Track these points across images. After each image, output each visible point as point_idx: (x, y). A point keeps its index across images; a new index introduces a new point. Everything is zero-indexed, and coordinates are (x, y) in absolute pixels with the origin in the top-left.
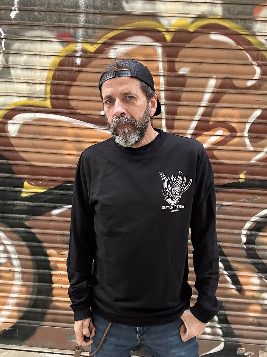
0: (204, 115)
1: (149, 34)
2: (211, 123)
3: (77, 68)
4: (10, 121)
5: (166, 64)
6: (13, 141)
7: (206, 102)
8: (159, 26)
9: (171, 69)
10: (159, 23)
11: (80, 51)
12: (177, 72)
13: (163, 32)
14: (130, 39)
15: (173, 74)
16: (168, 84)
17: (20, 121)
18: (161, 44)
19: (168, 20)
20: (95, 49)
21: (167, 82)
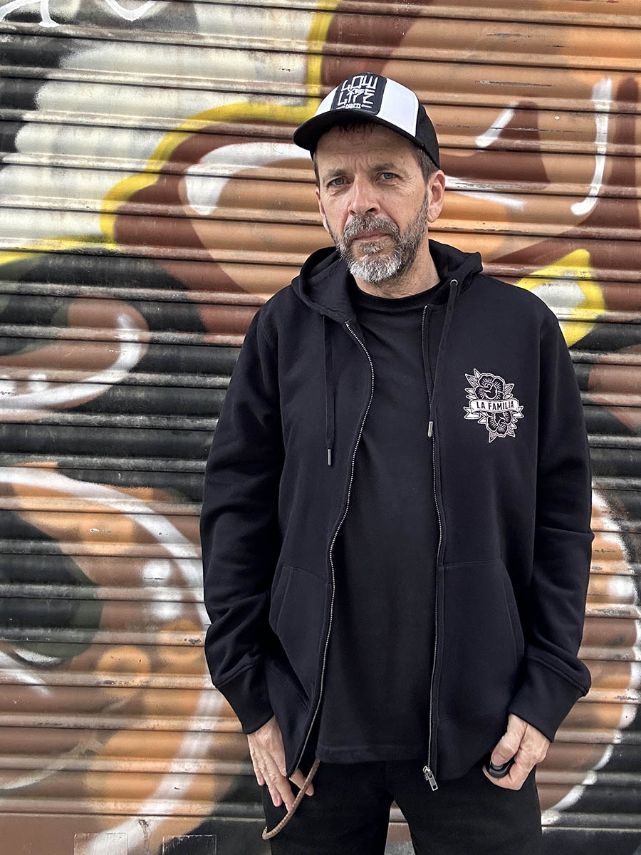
3: (405, 6)
4: (192, 169)
6: (202, 230)
17: (225, 168)
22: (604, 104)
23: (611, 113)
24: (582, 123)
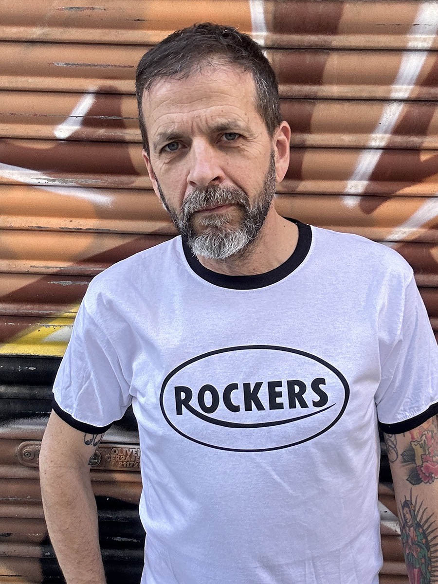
0: (401, 128)
2: (424, 157)
7: (409, 84)
21: (275, 18)
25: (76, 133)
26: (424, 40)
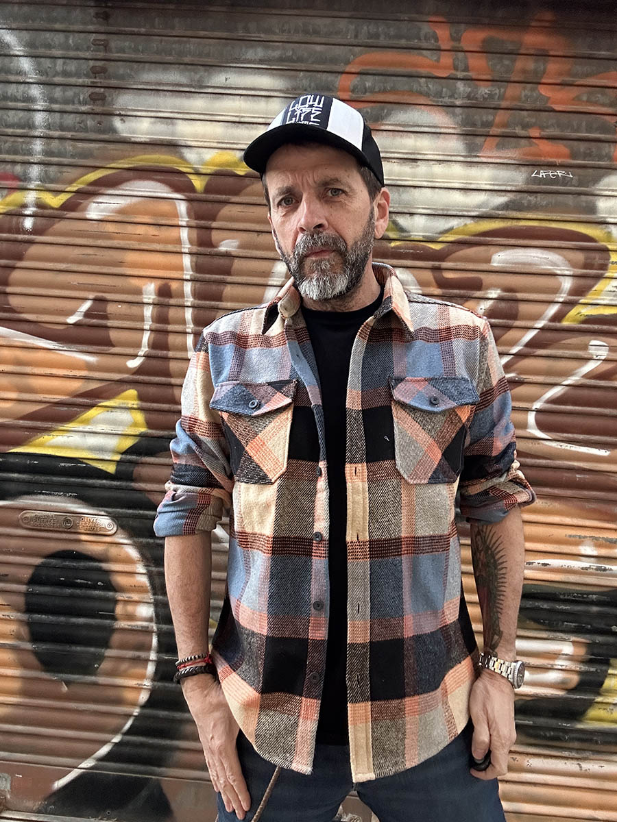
1: (162, 177)
3: (26, 237)
5: (195, 233)
8: (182, 164)
9: (204, 242)
10: (182, 158)
11: (33, 206)
12: (216, 247)
13: (189, 176)
14: (127, 186)
15: (209, 250)
16: (197, 268)
18: (186, 196)
19: (198, 153)
20: (62, 202)
21: (196, 265)
22: (149, 298)
23: (154, 304)
24: (134, 310)
25: (79, 321)
26: (278, 281)
